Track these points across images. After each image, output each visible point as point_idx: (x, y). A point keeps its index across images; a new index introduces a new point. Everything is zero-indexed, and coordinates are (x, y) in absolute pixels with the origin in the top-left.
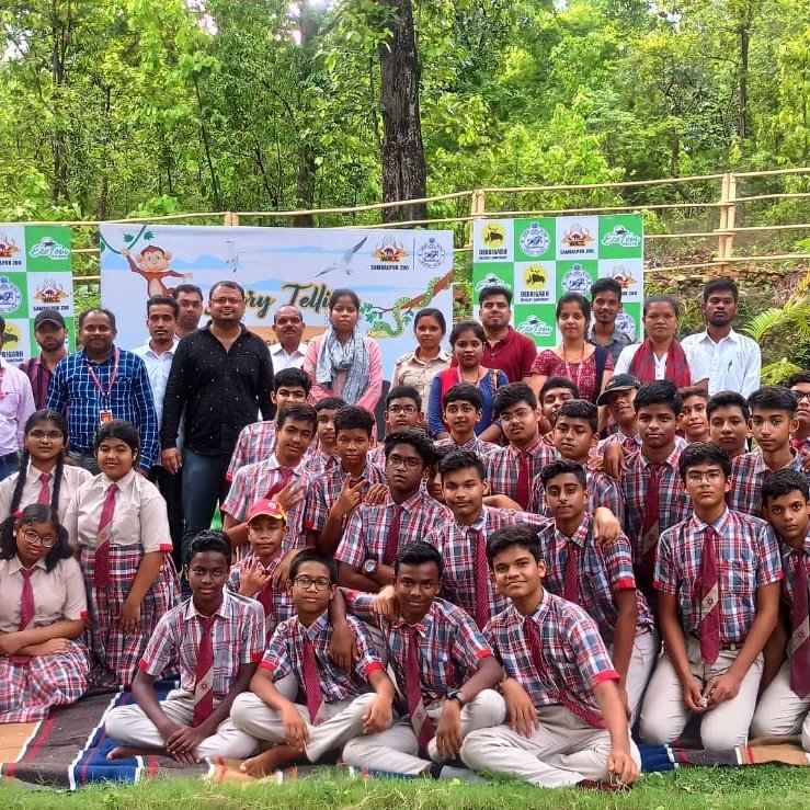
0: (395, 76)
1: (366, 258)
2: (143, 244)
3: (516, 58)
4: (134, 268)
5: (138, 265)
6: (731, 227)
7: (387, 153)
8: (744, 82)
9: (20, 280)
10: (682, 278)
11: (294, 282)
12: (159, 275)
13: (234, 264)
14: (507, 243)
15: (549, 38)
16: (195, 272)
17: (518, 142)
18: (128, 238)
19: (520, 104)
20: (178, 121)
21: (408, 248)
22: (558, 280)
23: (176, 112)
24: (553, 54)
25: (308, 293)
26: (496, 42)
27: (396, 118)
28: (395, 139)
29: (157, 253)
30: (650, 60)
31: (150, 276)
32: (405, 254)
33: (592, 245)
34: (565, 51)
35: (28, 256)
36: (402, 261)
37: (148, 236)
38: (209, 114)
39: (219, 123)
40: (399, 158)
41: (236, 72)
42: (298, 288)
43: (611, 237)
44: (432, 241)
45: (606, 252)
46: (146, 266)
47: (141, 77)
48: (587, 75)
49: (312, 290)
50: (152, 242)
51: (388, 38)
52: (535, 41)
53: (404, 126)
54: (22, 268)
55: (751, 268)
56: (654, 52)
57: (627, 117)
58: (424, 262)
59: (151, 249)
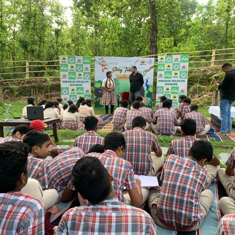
0: (153, 33)
1: (139, 63)
2: (102, 60)
3: (183, 31)
4: (100, 64)
5: (101, 64)
6: (214, 60)
7: (150, 47)
8: (226, 34)
9: (82, 65)
10: (203, 70)
11: (126, 67)
12: (104, 65)
13: (116, 64)
14: (164, 60)
15: (189, 27)
16: (110, 65)
17: (180, 46)
18: (99, 59)
19: (183, 40)
20: (116, 43)
21: (146, 61)
22: (173, 67)
23: (115, 41)
24: (189, 30)
25: (129, 69)
26: (179, 28)
27: (152, 41)
28: (152, 44)
29: (104, 62)
30: (207, 30)
31: (103, 65)
32: (146, 62)
33: (179, 60)
34: (192, 29)
35: (83, 62)
36: (145, 63)
37: (103, 59)
38: (121, 41)
39: (123, 43)
40: (152, 48)
41: (126, 33)
42: (127, 68)
43: (183, 59)
44: (151, 60)
45: (182, 62)
46: (102, 64)
47: (110, 35)
48: (196, 34)
49: (129, 68)
50: (103, 60)
51: (151, 26)
52: (187, 28)
53: (154, 42)
54: (82, 64)
55: (217, 68)
56: (208, 28)
57: (202, 41)
58: (149, 63)
59: (103, 61)
